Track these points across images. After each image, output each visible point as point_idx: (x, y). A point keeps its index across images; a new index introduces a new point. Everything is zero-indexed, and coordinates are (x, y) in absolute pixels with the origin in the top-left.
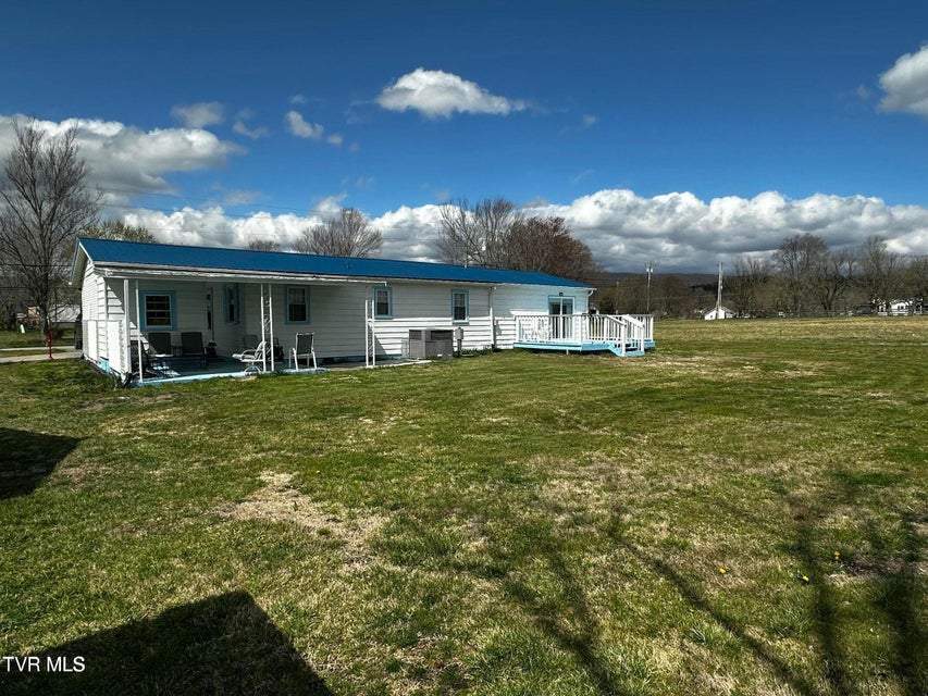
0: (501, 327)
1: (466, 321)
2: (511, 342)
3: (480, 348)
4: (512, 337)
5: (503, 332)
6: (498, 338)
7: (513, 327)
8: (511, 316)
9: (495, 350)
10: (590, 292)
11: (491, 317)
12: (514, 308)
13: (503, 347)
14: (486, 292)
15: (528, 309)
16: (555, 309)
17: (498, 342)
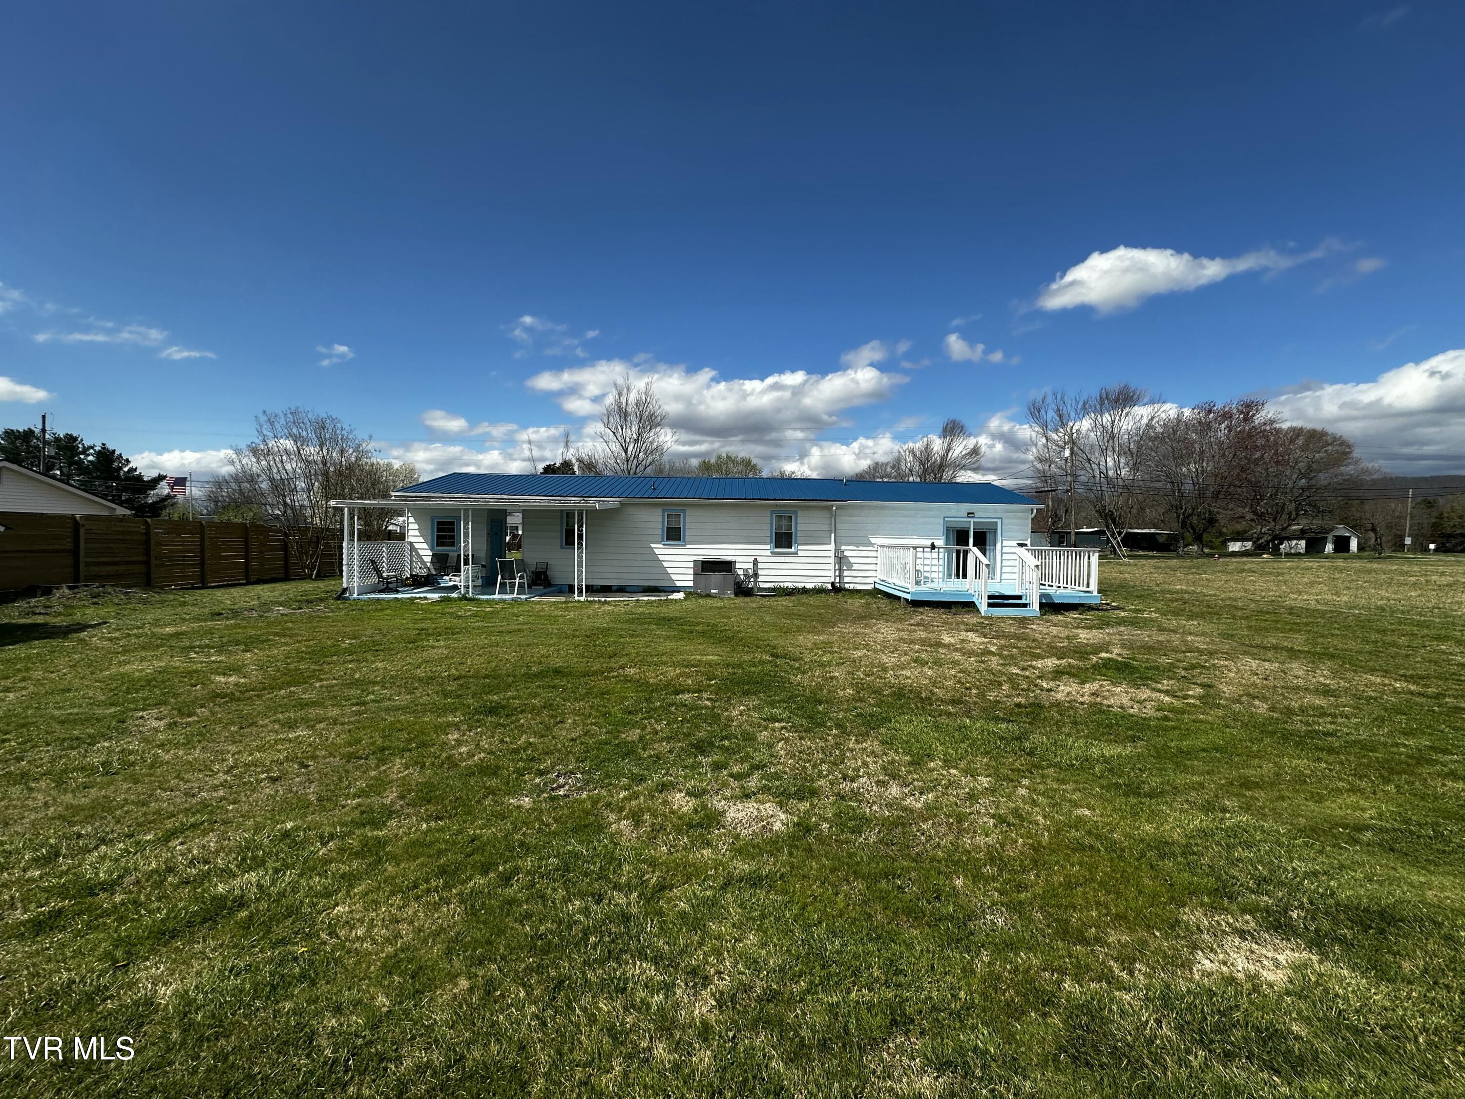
0: (852, 560)
1: (793, 550)
2: (871, 580)
3: (809, 586)
4: (873, 574)
5: (855, 567)
6: (846, 573)
7: (874, 561)
8: (872, 545)
9: (837, 589)
10: (1032, 510)
11: (832, 547)
12: (876, 533)
13: (851, 586)
14: (825, 514)
15: (903, 534)
16: (961, 536)
17: (846, 580)
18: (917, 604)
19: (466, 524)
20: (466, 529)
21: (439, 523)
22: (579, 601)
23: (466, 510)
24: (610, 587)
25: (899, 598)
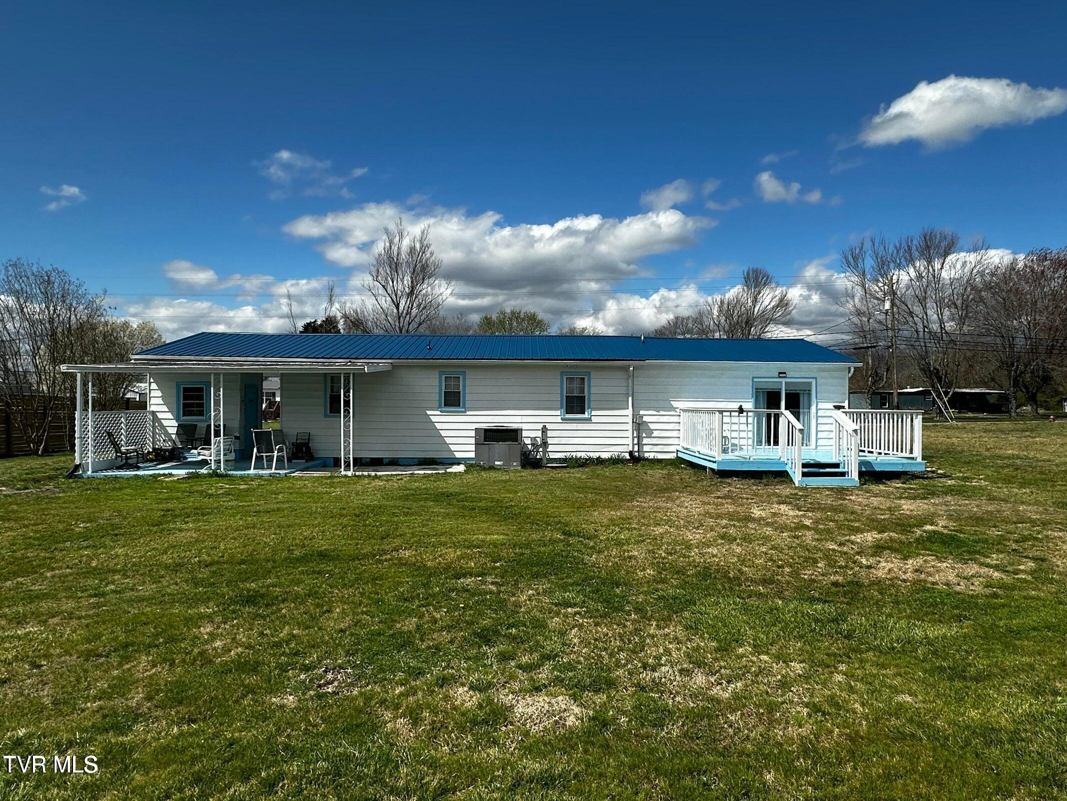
0: (652, 426)
1: (586, 415)
2: (673, 449)
3: (605, 456)
4: (675, 441)
5: (655, 434)
6: (645, 441)
7: (676, 427)
8: (674, 409)
9: (636, 459)
10: (849, 368)
11: (629, 412)
12: (678, 396)
13: (651, 456)
14: (621, 375)
15: (708, 398)
16: (770, 399)
17: (646, 448)
18: (724, 474)
19: (217, 390)
20: (217, 395)
21: (185, 389)
22: (346, 476)
23: (217, 375)
24: (382, 459)
25: (704, 468)
